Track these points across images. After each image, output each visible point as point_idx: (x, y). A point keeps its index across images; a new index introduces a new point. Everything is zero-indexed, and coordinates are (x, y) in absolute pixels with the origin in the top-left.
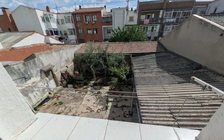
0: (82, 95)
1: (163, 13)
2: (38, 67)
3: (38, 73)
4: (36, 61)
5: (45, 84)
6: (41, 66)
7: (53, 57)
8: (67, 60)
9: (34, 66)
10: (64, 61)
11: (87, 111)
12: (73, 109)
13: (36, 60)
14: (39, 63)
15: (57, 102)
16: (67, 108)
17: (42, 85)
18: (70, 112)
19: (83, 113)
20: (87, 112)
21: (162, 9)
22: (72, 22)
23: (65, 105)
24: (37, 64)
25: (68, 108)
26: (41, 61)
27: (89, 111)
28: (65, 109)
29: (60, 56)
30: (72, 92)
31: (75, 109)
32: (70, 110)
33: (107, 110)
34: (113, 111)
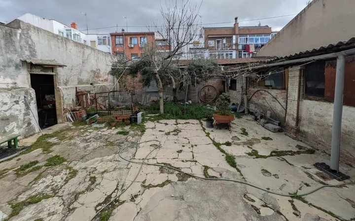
0: (133, 137)
1: (237, 39)
2: (16, 50)
3: (9, 66)
4: (16, 35)
5: (17, 102)
6: (27, 53)
7: (68, 51)
8: (94, 72)
9: (6, 45)
10: (89, 70)
11: (163, 177)
12: (105, 175)
13: (18, 35)
14: (23, 43)
15: (39, 159)
16: (80, 173)
17: (6, 104)
18: (89, 189)
19: (150, 186)
20: (168, 182)
21: (234, 34)
22: (109, 44)
23: (70, 166)
24: (17, 45)
25: (81, 175)
26: (30, 42)
27: (174, 178)
28: (66, 181)
29: (83, 57)
30: (100, 132)
31: (115, 174)
32: (93, 180)
33: (238, 167)
34: (263, 170)
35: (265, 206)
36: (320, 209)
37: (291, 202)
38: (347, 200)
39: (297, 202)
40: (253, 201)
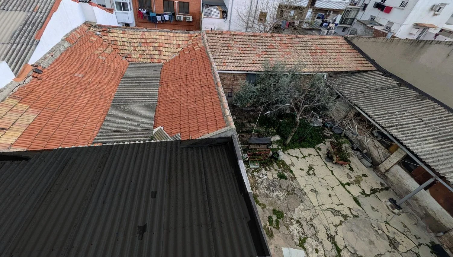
18: (317, 231)
19: (337, 225)
20: (341, 221)
23: (290, 217)
27: (342, 219)
32: (312, 226)
33: (362, 206)
34: (372, 207)
35: (379, 229)
36: (394, 228)
37: (386, 225)
38: (402, 223)
39: (387, 225)
40: (375, 227)
